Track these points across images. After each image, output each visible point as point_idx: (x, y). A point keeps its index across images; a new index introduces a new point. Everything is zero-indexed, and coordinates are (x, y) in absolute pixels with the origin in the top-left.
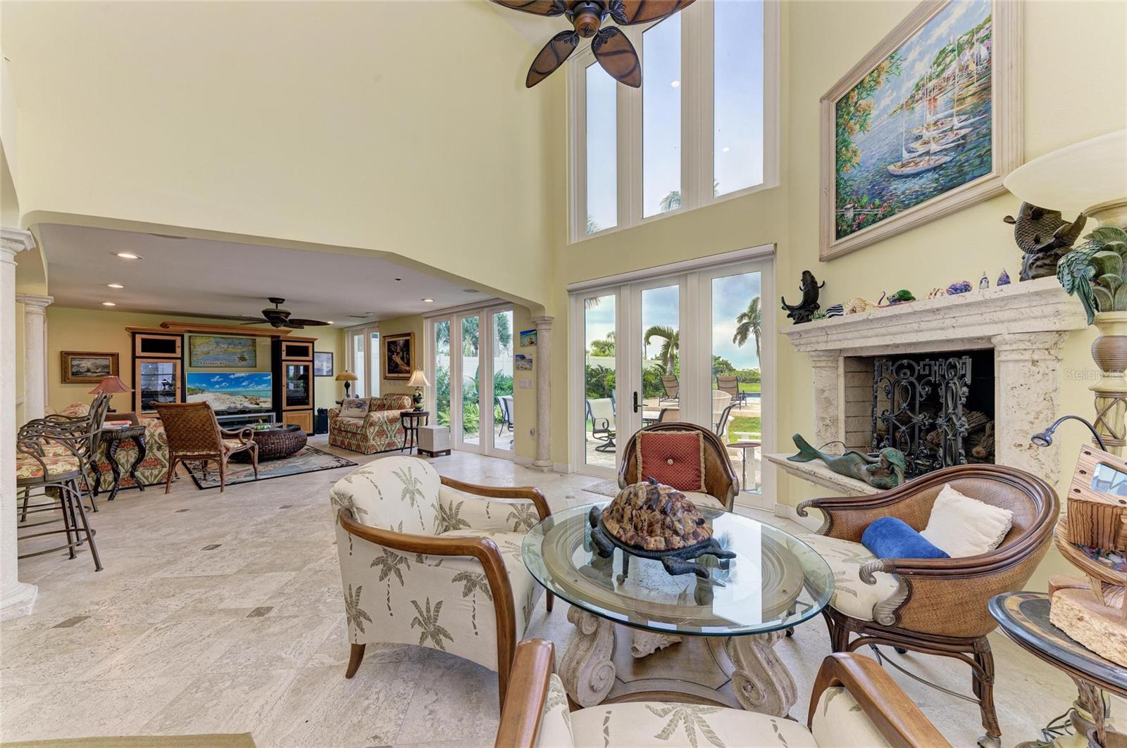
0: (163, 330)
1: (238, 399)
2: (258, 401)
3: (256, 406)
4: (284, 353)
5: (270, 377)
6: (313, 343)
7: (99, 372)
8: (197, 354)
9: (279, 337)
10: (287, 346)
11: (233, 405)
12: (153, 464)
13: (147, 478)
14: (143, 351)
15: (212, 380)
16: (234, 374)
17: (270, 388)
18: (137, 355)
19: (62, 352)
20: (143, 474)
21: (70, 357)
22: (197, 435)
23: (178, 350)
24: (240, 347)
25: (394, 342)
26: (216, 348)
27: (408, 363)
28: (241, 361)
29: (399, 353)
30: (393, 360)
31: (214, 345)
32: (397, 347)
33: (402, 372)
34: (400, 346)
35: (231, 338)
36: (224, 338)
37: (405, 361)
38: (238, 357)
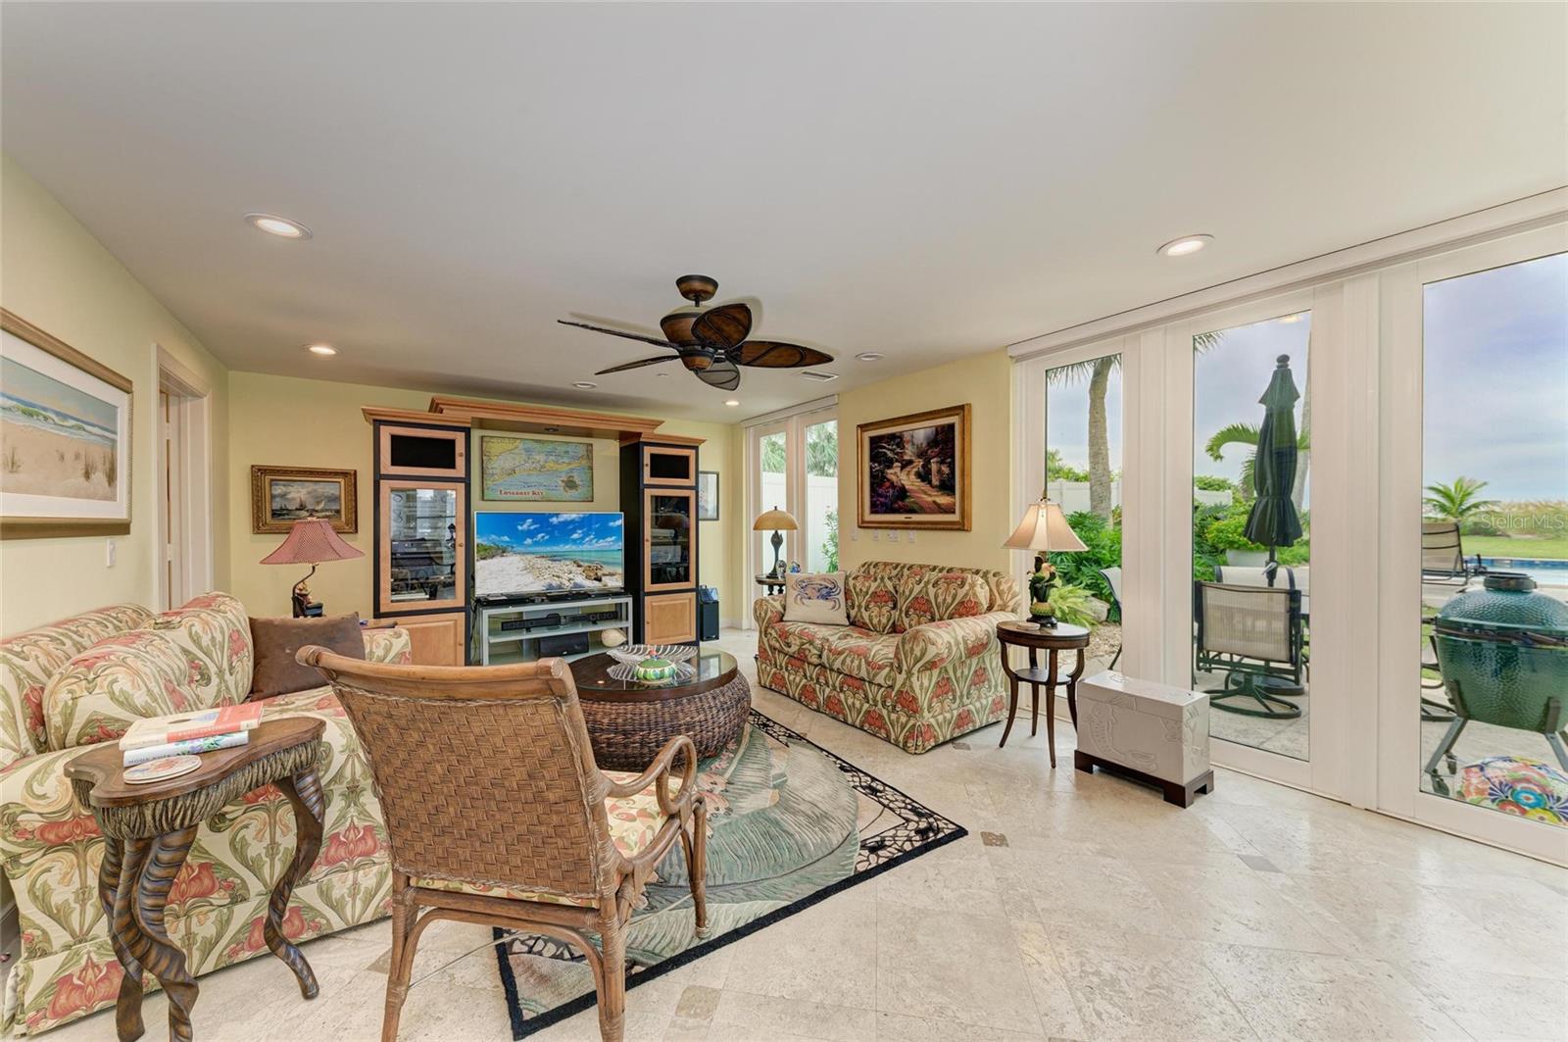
0: (435, 418)
1: (566, 569)
2: (600, 573)
3: (596, 583)
4: (647, 471)
5: (620, 522)
6: (696, 448)
7: (322, 511)
8: (493, 474)
9: (639, 435)
10: (653, 456)
11: (555, 582)
12: (361, 847)
13: (337, 907)
14: (394, 463)
15: (520, 528)
16: (557, 515)
17: (621, 545)
18: (383, 472)
19: (253, 466)
20: (325, 895)
21: (268, 478)
22: (506, 818)
23: (460, 461)
24: (567, 461)
25: (892, 437)
26: (527, 462)
27: (947, 487)
28: (567, 489)
29: (910, 462)
30: (889, 480)
31: (524, 456)
32: (903, 448)
33: (921, 510)
34: (913, 444)
35: (552, 442)
36: (540, 441)
37: (935, 481)
38: (563, 481)
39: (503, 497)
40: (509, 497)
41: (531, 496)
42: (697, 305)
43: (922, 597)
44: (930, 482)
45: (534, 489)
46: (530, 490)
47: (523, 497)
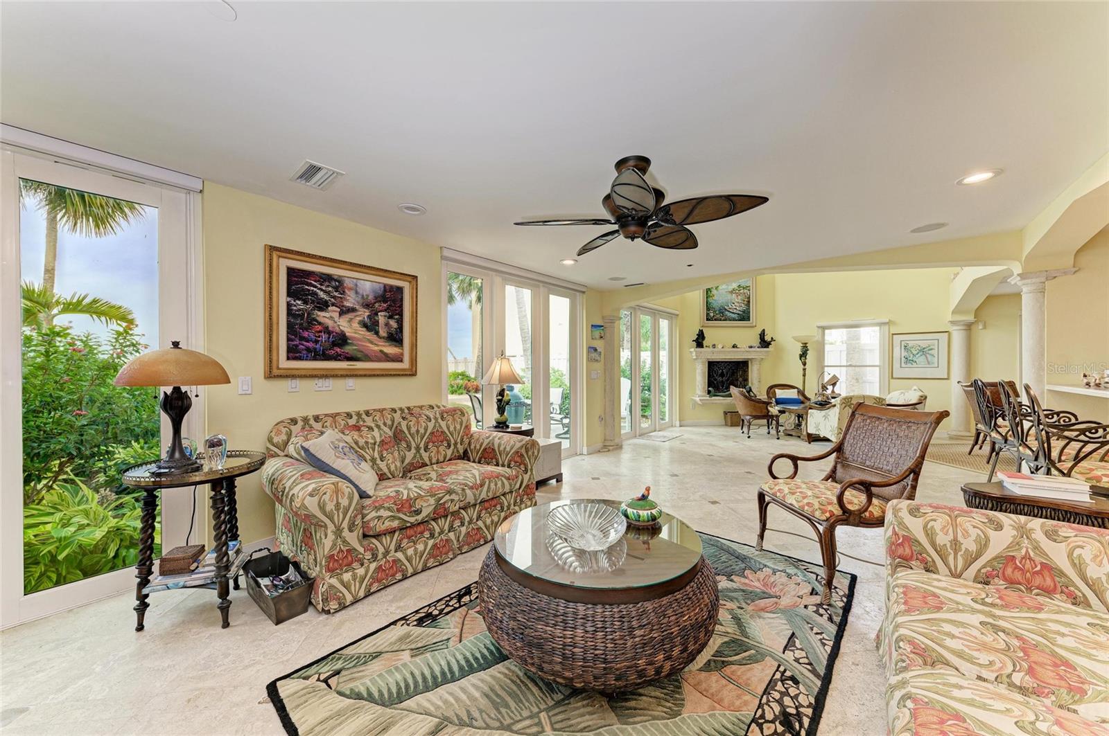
25: (329, 278)
27: (395, 338)
29: (353, 310)
30: (320, 323)
32: (344, 293)
33: (367, 358)
34: (357, 293)
37: (383, 332)
43: (438, 431)
44: (377, 333)
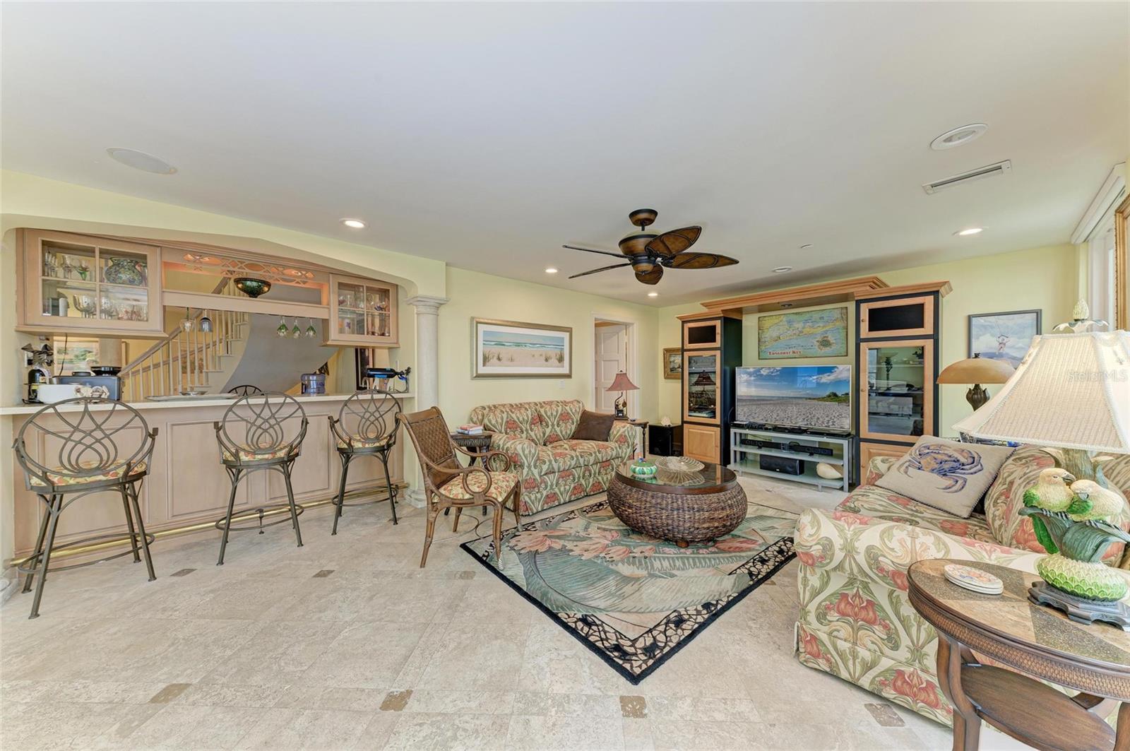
4: (864, 326)
6: (936, 294)
8: (765, 342)
14: (690, 342)
18: (685, 348)
19: (664, 349)
21: (669, 353)
23: (718, 338)
24: (821, 325)
26: (789, 330)
28: (822, 347)
31: (787, 327)
35: (808, 312)
36: (799, 313)
38: (818, 341)
39: (772, 356)
40: (775, 356)
41: (791, 355)
42: (643, 229)
45: (794, 349)
46: (791, 350)
47: (786, 355)
